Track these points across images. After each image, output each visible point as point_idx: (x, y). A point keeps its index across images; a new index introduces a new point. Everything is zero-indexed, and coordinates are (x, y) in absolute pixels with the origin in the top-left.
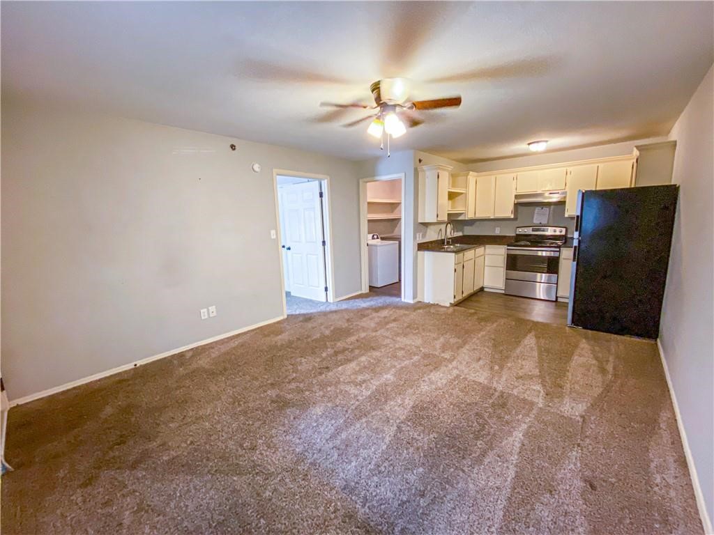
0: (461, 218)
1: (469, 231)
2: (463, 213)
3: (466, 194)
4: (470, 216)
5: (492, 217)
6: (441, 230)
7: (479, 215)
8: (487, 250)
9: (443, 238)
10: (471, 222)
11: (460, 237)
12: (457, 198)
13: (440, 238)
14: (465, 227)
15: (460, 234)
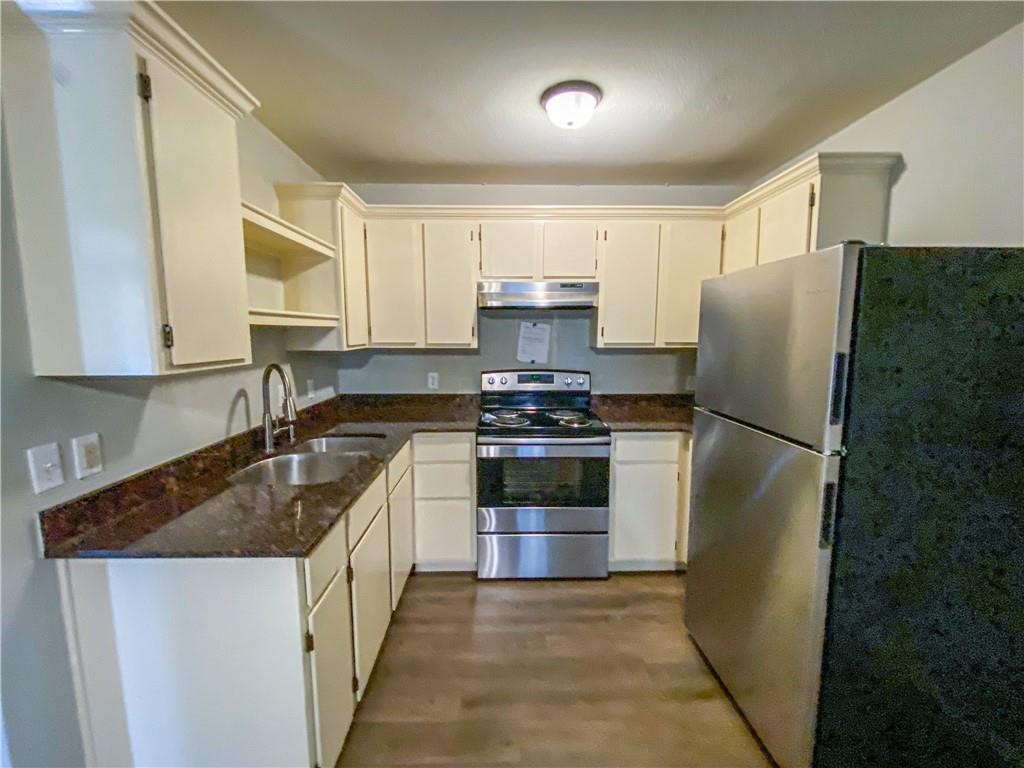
0: (326, 345)
1: (354, 382)
2: (329, 329)
3: (336, 262)
4: (356, 338)
5: (421, 345)
6: (242, 393)
7: (380, 339)
8: (417, 448)
9: (256, 423)
10: (360, 357)
11: (328, 403)
12: (303, 275)
13: (239, 428)
14: (341, 373)
15: (327, 393)
